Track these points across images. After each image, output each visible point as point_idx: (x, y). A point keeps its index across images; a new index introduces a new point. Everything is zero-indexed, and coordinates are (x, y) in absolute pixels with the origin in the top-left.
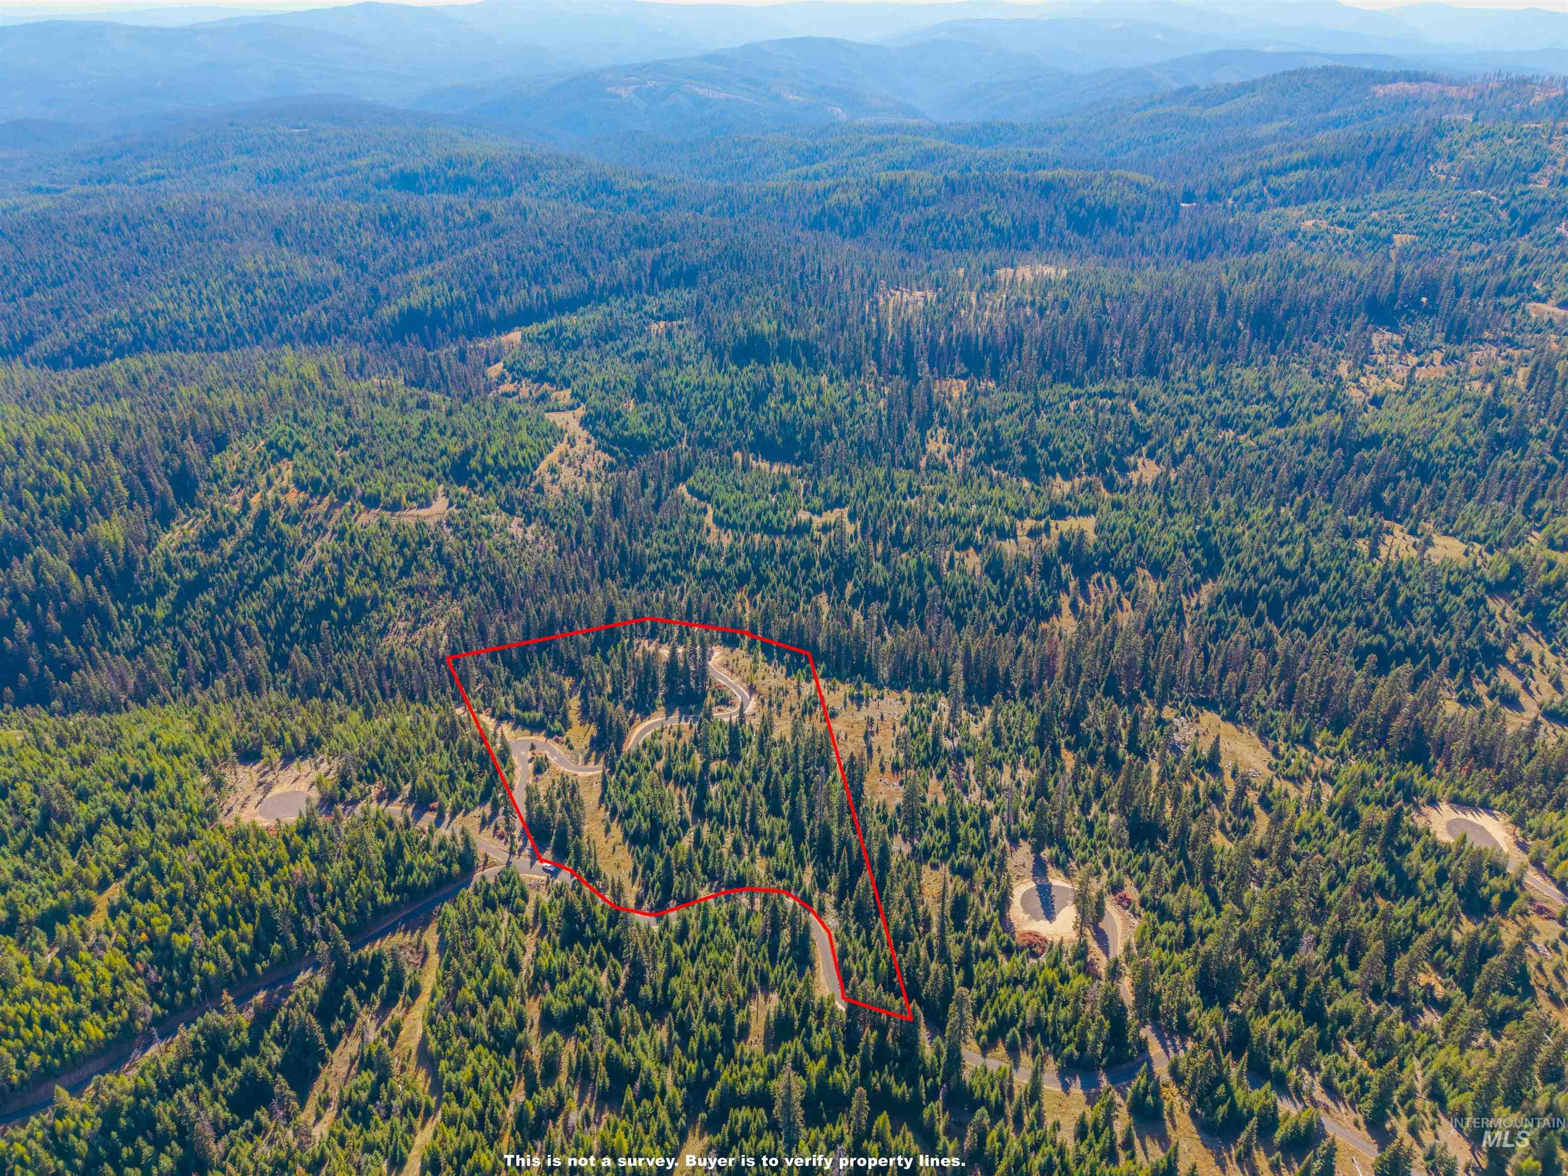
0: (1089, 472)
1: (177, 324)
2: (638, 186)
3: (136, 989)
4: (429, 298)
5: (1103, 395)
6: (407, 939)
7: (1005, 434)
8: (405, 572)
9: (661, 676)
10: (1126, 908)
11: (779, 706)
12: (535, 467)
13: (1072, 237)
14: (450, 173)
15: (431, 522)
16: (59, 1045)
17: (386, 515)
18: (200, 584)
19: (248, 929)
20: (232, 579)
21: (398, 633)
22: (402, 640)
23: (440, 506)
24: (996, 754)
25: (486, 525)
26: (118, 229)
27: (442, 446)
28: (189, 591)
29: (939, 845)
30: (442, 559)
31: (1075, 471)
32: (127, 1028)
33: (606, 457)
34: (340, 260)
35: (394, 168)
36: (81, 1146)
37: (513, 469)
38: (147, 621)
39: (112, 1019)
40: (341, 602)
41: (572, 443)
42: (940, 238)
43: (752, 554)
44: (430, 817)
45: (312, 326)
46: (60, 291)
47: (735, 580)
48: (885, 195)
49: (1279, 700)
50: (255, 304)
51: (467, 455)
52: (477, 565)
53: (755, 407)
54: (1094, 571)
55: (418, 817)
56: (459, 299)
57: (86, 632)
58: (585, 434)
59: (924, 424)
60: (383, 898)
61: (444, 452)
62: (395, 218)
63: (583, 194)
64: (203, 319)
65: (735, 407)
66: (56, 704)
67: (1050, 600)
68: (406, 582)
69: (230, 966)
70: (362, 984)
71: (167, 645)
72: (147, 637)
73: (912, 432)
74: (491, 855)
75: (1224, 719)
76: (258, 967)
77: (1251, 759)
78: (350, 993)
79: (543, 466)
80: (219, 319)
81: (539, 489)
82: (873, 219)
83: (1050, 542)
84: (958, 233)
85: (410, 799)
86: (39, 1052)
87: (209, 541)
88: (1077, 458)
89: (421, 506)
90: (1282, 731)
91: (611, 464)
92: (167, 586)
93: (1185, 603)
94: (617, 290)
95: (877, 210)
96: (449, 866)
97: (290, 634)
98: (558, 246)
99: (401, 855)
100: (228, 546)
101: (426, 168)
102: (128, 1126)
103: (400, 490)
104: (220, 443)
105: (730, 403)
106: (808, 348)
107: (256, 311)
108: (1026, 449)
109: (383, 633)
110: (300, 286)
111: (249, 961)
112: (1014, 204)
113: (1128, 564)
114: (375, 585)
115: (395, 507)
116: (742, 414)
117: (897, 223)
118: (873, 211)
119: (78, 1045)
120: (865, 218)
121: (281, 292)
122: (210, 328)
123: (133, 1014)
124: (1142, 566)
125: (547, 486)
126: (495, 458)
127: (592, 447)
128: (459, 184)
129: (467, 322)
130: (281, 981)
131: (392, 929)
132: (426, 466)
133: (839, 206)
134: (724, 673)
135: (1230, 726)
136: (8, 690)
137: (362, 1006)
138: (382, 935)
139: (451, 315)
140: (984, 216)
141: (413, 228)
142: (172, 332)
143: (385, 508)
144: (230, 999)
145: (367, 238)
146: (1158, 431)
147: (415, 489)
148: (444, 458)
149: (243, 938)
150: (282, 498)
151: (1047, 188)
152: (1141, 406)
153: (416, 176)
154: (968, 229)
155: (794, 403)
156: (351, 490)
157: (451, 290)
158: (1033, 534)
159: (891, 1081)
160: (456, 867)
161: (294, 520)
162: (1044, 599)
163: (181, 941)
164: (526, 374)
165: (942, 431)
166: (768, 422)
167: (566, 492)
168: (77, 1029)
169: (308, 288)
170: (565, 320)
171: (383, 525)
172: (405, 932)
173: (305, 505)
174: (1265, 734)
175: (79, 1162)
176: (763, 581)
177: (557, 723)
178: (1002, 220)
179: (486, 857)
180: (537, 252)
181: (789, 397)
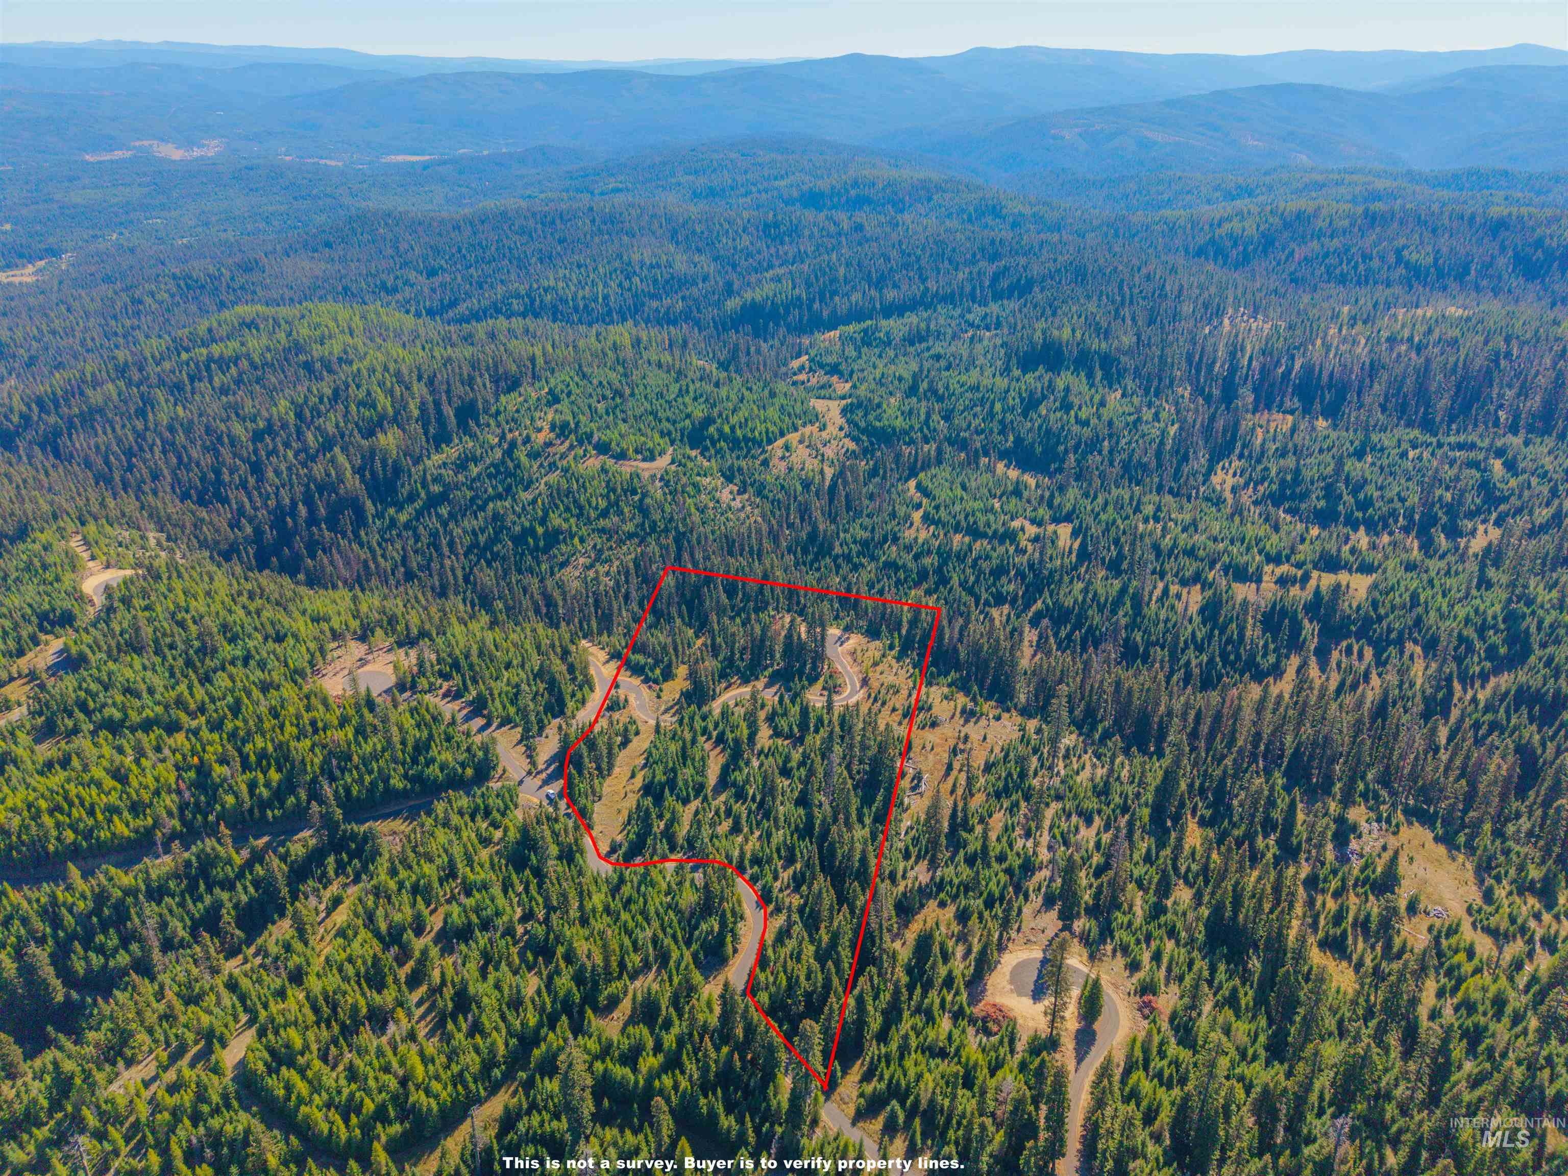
0: (1406, 530)
1: (561, 300)
2: (1027, 211)
3: (170, 801)
4: (771, 294)
5: (1460, 447)
6: (403, 827)
7: (1307, 474)
8: (604, 514)
9: (778, 649)
10: (1145, 1017)
11: (884, 704)
12: (770, 442)
13: (1515, 282)
14: (853, 192)
15: (646, 475)
16: (91, 831)
17: (610, 462)
18: (443, 498)
19: (275, 776)
20: (464, 497)
21: (575, 567)
22: (577, 574)
23: (663, 462)
24: (1092, 804)
25: (695, 485)
26: (553, 223)
27: (689, 410)
28: (434, 502)
29: (956, 881)
30: (643, 510)
31: (1386, 526)
32: (149, 832)
33: (852, 446)
34: (716, 259)
35: (805, 188)
36: (69, 920)
37: (746, 439)
38: (393, 522)
39: (139, 822)
40: (540, 530)
41: (823, 428)
42: (1338, 272)
43: (945, 555)
44: (479, 722)
45: (667, 313)
46: (488, 269)
47: (914, 576)
48: (1287, 225)
49: (1530, 834)
50: (630, 289)
51: (708, 421)
52: (671, 520)
53: (1025, 414)
54: (1348, 636)
55: (467, 719)
56: (799, 298)
57: (342, 522)
58: (841, 421)
59: (1219, 453)
60: (397, 782)
61: (688, 416)
62: (776, 225)
63: (970, 215)
64: (584, 298)
65: (1004, 411)
66: (301, 577)
67: (1272, 659)
68: (602, 523)
69: (247, 806)
70: (344, 855)
71: (398, 546)
72: (387, 536)
73: (1200, 461)
74: (509, 769)
75: (1437, 839)
76: (269, 813)
77: (1447, 895)
78: (331, 860)
79: (780, 442)
80: (595, 300)
81: (765, 463)
82: (1265, 252)
83: (1299, 595)
84: (1361, 268)
85: (471, 703)
86: (76, 831)
87: (461, 465)
88: (1394, 514)
89: (644, 460)
90: (1512, 872)
91: (854, 452)
92: (418, 495)
93: (1457, 695)
94: (949, 299)
95: (1272, 243)
96: (464, 768)
97: (492, 553)
98: (909, 255)
99: (428, 748)
100: (475, 470)
101: (833, 188)
102: (110, 917)
103: (631, 441)
104: (514, 385)
105: (998, 406)
106: (1107, 361)
107: (628, 295)
108: (1330, 493)
109: (563, 565)
110: (673, 278)
111: (264, 805)
112: (1444, 242)
113: (1393, 635)
114: (573, 521)
115: (622, 456)
116: (1009, 417)
117: (1292, 253)
118: (1267, 242)
119: (104, 835)
120: (1255, 250)
121: (655, 281)
122: (586, 306)
123: (157, 824)
124: (1416, 642)
125: (775, 461)
126: (733, 429)
127: (842, 434)
128: (860, 202)
129: (801, 320)
130: (283, 833)
131: (395, 815)
132: (666, 425)
133: (1230, 235)
134: (847, 661)
135: (1441, 850)
136: (274, 559)
137: (337, 875)
138: (385, 817)
139: (787, 311)
140: (1398, 252)
141: (790, 236)
142: (554, 307)
143: (612, 457)
144: (228, 832)
145: (746, 241)
146: (1520, 496)
147: (645, 443)
148: (687, 422)
149: (267, 785)
150: (533, 436)
151: (1498, 227)
152: (1511, 466)
153: (822, 195)
154: (1375, 264)
155: (1068, 413)
156: (589, 436)
157: (794, 288)
158: (1283, 581)
159: (720, 1109)
160: (469, 772)
161: (534, 455)
162: (1265, 655)
163: (219, 770)
164: (822, 366)
165: (1236, 464)
166: (1031, 430)
167: (790, 469)
168: (110, 821)
169: (679, 280)
170: (884, 323)
171: (604, 470)
172: (406, 820)
173: (549, 444)
174: (1485, 868)
175: (61, 934)
176: (944, 581)
177: (658, 671)
178: (1420, 256)
179: (504, 771)
180: (888, 259)
181: (1066, 406)
